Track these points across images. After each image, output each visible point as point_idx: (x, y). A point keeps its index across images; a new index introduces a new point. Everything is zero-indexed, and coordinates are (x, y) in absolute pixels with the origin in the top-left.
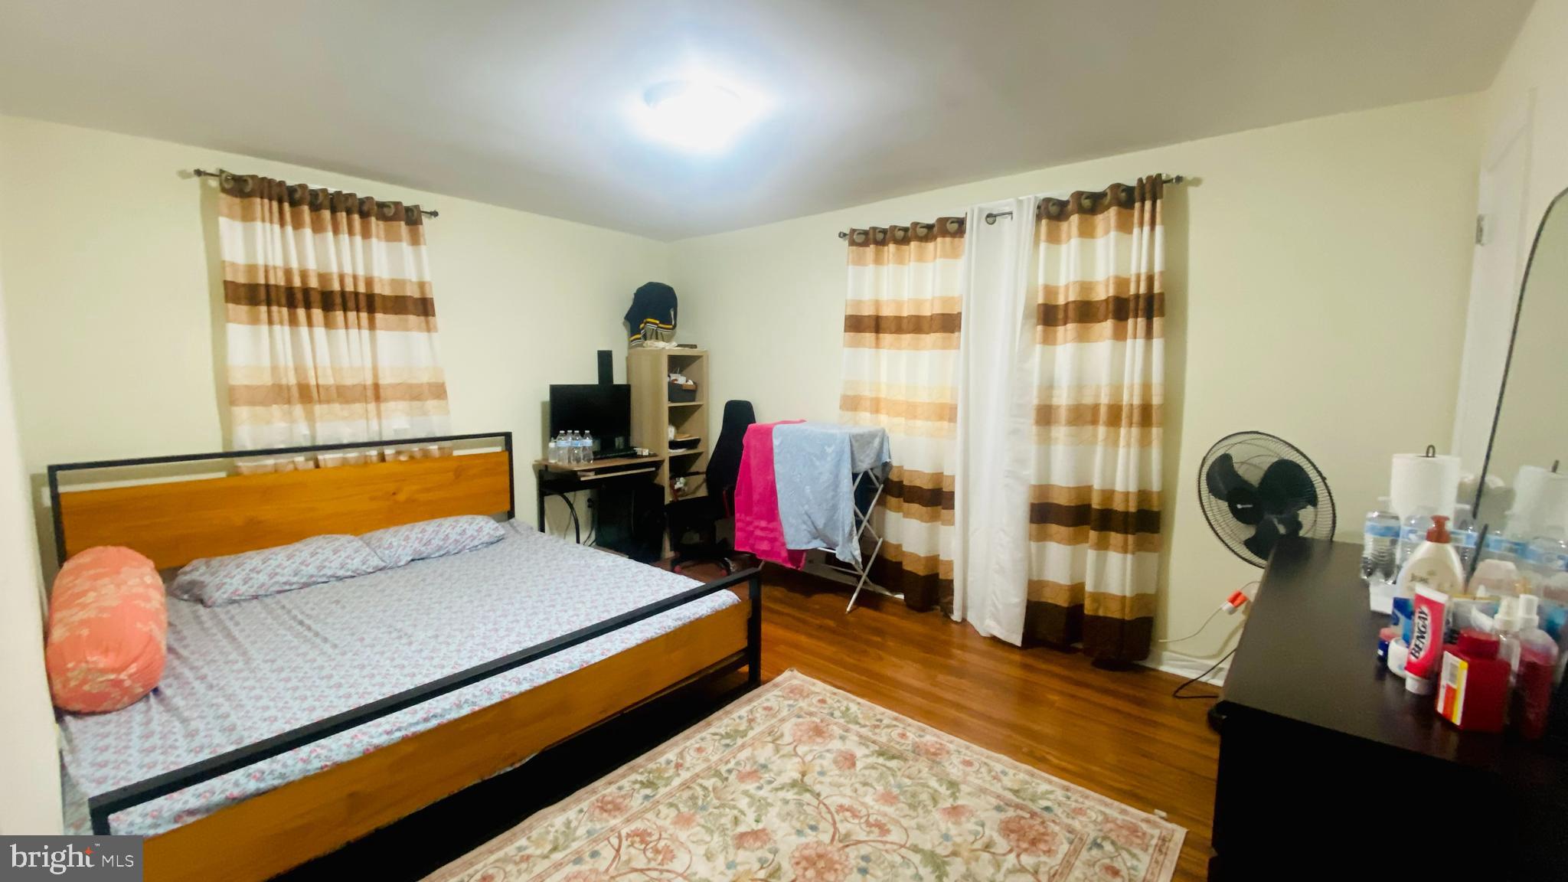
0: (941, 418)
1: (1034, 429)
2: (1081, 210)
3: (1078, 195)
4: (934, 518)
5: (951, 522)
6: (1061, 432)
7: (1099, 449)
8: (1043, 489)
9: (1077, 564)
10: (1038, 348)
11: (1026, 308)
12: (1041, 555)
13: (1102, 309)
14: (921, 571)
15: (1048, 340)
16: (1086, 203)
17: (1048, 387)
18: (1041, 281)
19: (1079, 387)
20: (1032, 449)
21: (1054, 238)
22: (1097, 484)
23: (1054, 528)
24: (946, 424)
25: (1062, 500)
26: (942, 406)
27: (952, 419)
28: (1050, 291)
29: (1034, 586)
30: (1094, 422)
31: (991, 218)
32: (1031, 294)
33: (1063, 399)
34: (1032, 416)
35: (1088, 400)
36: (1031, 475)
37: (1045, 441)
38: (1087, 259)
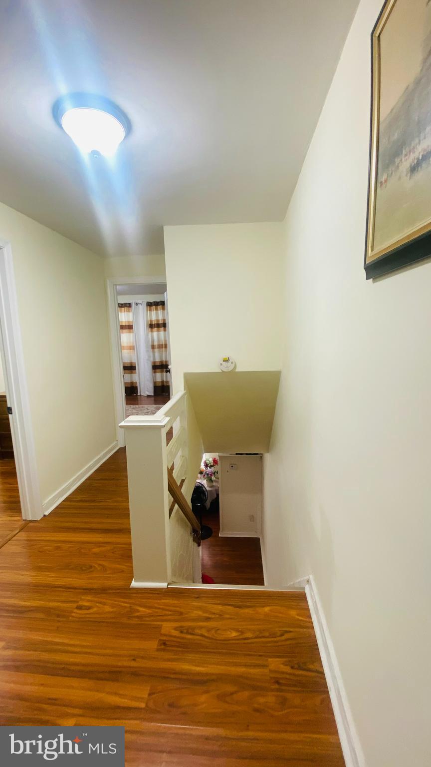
0: (131, 349)
1: (151, 350)
2: (155, 305)
3: (154, 302)
4: (132, 373)
5: (135, 373)
6: (156, 350)
7: (164, 352)
8: (154, 362)
9: (162, 377)
10: (150, 333)
11: (147, 324)
12: (155, 377)
13: (161, 325)
15: (152, 331)
17: (153, 341)
18: (149, 319)
19: (159, 340)
20: (151, 354)
21: (150, 310)
22: (164, 360)
23: (157, 370)
24: (132, 351)
25: (158, 364)
26: (130, 347)
27: (134, 349)
28: (151, 321)
29: (155, 383)
30: (162, 348)
31: (137, 304)
32: (147, 321)
33: (156, 343)
34: (151, 347)
35: (161, 343)
36: (152, 360)
37: (154, 352)
38: (157, 315)
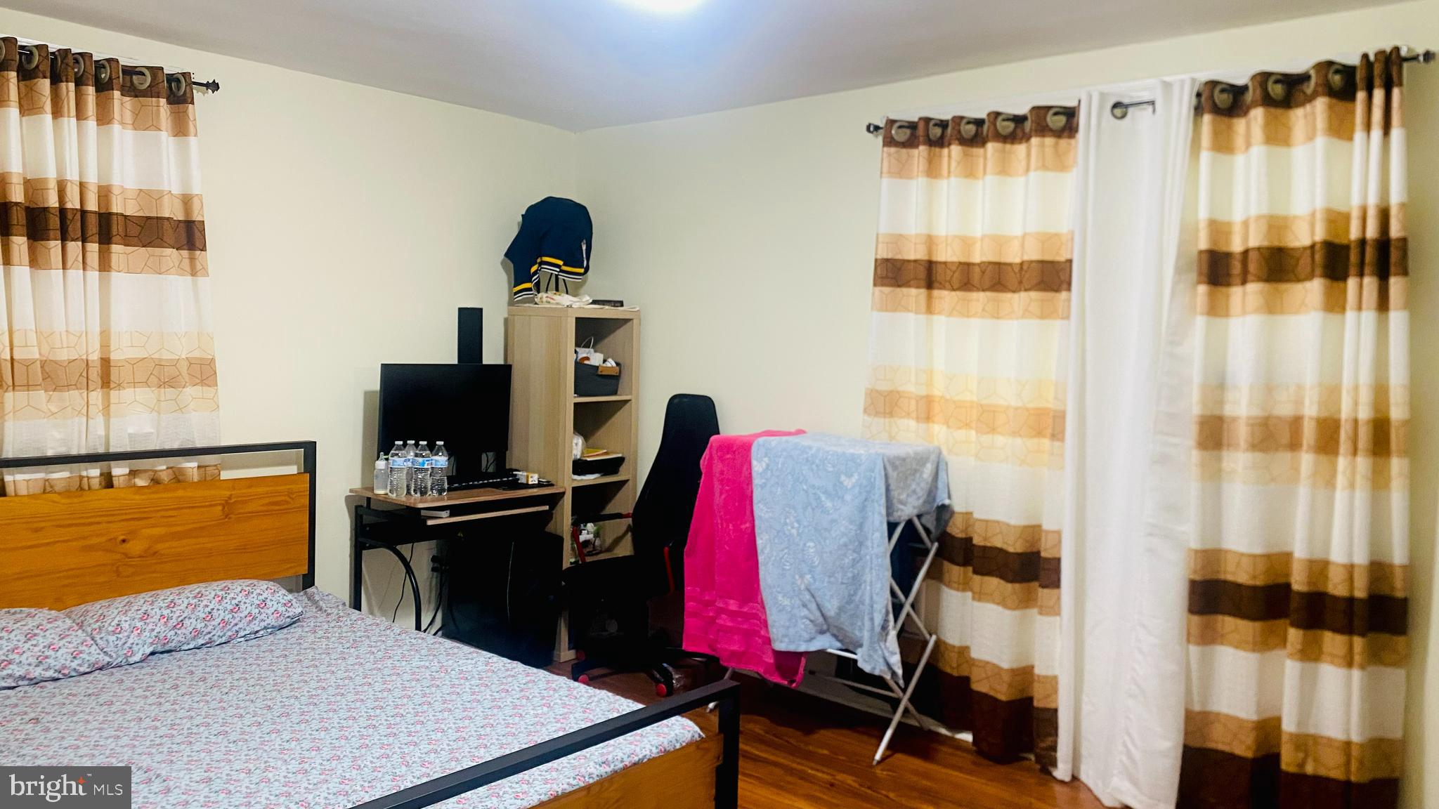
0: (1039, 434)
1: (1196, 455)
2: (1268, 101)
3: (1263, 77)
4: (1026, 602)
5: (1055, 610)
6: (1238, 461)
7: (1303, 492)
8: (1210, 556)
9: (1266, 685)
10: (1201, 321)
11: (1180, 255)
12: (1207, 666)
13: (1305, 261)
14: (1003, 694)
15: (1216, 309)
16: (1277, 90)
17: (1217, 386)
18: (1203, 214)
19: (1268, 388)
20: (1191, 490)
21: (1223, 145)
22: (1300, 552)
23: (1229, 623)
24: (1046, 443)
25: (1242, 576)
26: (1040, 413)
27: (1057, 435)
28: (1218, 228)
29: (1196, 722)
31: (1121, 109)
32: (1187, 231)
33: (1241, 406)
34: (1192, 431)
35: (1285, 410)
36: (1191, 536)
37: (1213, 476)
38: (1278, 180)
